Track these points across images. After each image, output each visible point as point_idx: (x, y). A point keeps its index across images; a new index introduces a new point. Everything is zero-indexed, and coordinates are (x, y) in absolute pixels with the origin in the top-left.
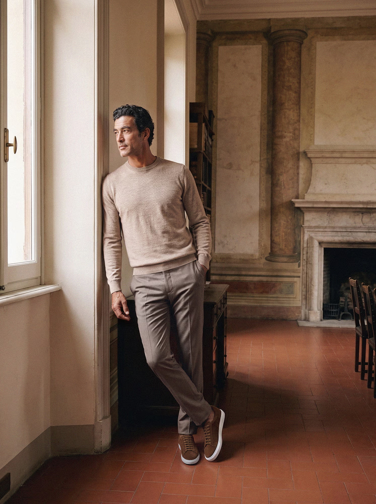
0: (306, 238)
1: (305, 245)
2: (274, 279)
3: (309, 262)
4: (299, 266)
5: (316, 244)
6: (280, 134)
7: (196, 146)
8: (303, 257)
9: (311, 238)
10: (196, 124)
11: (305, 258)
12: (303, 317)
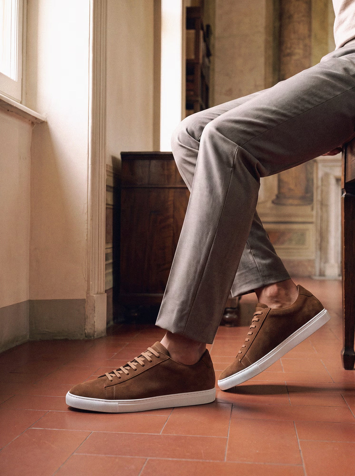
0: (320, 174)
1: (320, 183)
2: (282, 227)
3: (324, 205)
4: (312, 209)
5: (333, 181)
6: (288, 51)
7: (193, 57)
8: (317, 197)
9: (327, 175)
10: (192, 32)
11: (319, 198)
12: (318, 273)
